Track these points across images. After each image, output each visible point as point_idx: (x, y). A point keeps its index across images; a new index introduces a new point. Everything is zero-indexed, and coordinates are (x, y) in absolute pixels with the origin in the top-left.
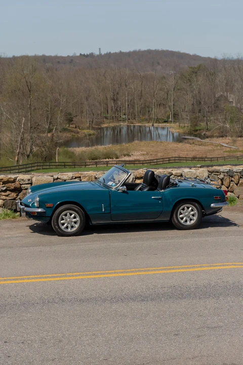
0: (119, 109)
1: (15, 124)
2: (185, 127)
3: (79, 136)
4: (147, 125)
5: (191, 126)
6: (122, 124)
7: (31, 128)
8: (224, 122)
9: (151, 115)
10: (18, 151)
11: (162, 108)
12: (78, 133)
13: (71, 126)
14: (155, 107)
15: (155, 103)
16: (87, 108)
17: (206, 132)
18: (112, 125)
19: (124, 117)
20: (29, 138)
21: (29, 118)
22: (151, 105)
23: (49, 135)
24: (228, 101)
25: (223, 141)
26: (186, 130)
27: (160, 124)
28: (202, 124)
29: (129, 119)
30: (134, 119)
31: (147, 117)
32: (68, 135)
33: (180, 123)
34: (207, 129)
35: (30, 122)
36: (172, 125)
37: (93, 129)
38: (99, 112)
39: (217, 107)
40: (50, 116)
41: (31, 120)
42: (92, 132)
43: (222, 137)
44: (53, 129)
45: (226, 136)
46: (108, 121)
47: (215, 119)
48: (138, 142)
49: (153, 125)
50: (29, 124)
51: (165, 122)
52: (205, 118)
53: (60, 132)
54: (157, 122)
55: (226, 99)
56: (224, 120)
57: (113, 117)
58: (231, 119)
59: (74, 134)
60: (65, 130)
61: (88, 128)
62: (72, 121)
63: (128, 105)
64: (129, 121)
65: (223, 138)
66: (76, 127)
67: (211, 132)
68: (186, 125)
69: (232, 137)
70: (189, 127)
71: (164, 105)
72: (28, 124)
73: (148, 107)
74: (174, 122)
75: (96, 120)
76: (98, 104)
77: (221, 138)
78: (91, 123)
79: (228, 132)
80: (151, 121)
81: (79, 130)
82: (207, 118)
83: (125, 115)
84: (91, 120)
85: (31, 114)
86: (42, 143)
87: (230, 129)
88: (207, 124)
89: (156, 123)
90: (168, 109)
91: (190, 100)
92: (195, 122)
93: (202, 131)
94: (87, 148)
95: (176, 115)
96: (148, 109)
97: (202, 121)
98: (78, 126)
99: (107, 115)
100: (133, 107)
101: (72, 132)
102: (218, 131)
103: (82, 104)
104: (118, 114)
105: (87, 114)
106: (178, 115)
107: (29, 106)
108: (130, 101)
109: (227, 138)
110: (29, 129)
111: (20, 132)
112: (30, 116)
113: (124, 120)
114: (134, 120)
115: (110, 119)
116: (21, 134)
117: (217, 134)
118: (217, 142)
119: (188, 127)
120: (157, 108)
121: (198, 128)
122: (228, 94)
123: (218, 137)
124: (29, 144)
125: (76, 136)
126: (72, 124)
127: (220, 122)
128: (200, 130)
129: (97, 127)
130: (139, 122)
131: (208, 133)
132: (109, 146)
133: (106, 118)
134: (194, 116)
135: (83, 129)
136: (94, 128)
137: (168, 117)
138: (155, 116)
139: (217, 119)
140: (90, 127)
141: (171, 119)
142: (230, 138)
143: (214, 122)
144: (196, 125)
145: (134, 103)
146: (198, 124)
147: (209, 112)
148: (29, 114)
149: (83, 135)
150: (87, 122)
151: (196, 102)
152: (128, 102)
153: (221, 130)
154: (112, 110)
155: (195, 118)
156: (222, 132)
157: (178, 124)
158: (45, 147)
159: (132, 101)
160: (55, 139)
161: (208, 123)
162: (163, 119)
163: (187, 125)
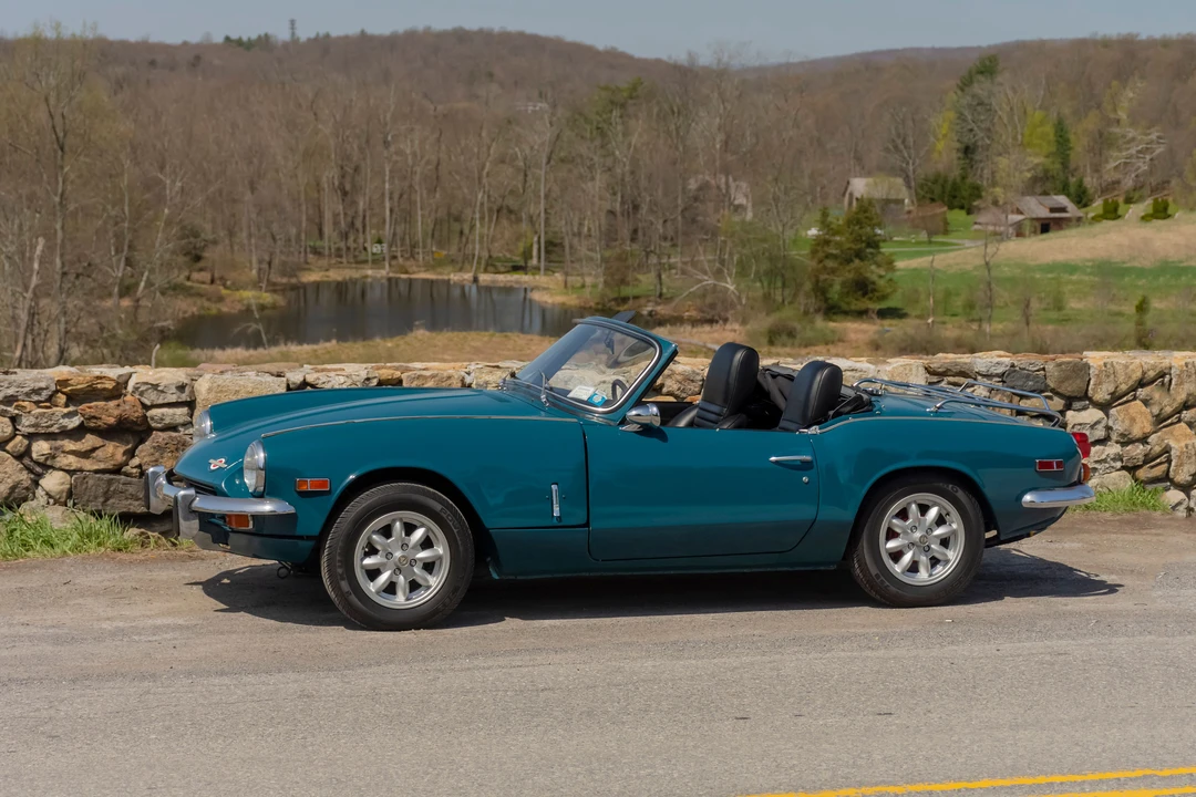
0: (358, 224)
1: (8, 258)
2: (583, 286)
3: (225, 309)
4: (455, 277)
5: (605, 282)
6: (370, 272)
7: (64, 274)
8: (718, 274)
9: (470, 246)
10: (18, 354)
11: (505, 222)
12: (221, 299)
13: (195, 276)
14: (482, 218)
15: (482, 204)
16: (254, 216)
17: (657, 304)
18: (335, 275)
19: (376, 249)
20: (55, 310)
21: (59, 241)
22: (468, 211)
23: (126, 303)
24: (731, 204)
25: (716, 335)
26: (589, 297)
27: (501, 277)
28: (640, 277)
29: (395, 257)
30: (412, 256)
31: (453, 250)
32: (186, 307)
33: (567, 274)
34: (661, 295)
35: (62, 256)
36: (541, 279)
37: (273, 288)
38: (293, 231)
39: (694, 221)
40: (129, 236)
41: (63, 246)
42: (267, 298)
43: (711, 321)
44: (137, 285)
45: (726, 320)
46: (324, 262)
47: (685, 263)
48: (427, 333)
49: (476, 280)
50: (58, 261)
51: (516, 269)
52: (653, 260)
53: (163, 294)
54: (490, 269)
55: (724, 198)
56: (717, 265)
57: (339, 249)
58: (740, 262)
59: (207, 304)
60: (176, 289)
61: (256, 285)
62: (198, 258)
63: (391, 211)
64: (394, 262)
65: (716, 327)
66: (212, 282)
67: (673, 304)
68: (589, 280)
69: (744, 322)
70: (601, 286)
71: (510, 211)
72: (52, 263)
73: (458, 219)
74: (547, 269)
75: (283, 258)
76: (287, 205)
77: (707, 328)
78: (265, 266)
79: (733, 306)
80: (467, 266)
81: (224, 292)
82: (659, 257)
83: (380, 242)
84: (267, 258)
85: (63, 228)
86: (102, 329)
87: (739, 298)
88: (659, 276)
89: (486, 271)
90: (524, 226)
91: (601, 198)
92: (618, 273)
93: (642, 301)
94: (252, 352)
95: (555, 245)
96: (456, 227)
97: (642, 267)
98: (222, 278)
99: (319, 243)
100: (407, 217)
101: (200, 295)
102: (698, 302)
103: (234, 201)
104: (355, 241)
105: (250, 236)
106: (561, 245)
107: (57, 199)
108: (396, 196)
109: (728, 327)
110: (58, 277)
111: (26, 288)
112: (60, 234)
113: (377, 261)
114: (411, 262)
115: (330, 255)
116: (29, 295)
117: (694, 313)
118: (695, 340)
119: (594, 286)
120: (490, 221)
121: (627, 291)
122: (731, 179)
123: (695, 322)
124: (56, 332)
125: (214, 312)
126: (201, 270)
127: (705, 273)
128: (636, 298)
129: (284, 280)
130: (429, 267)
131: (662, 310)
132: (328, 345)
133: (317, 252)
134: (618, 250)
135: (236, 287)
136: (274, 284)
137: (527, 255)
138: (482, 248)
139: (694, 264)
140: (260, 281)
141: (534, 261)
142: (736, 326)
143: (684, 272)
144: (623, 282)
145: (412, 203)
146: (629, 278)
147: (665, 239)
148: (58, 226)
149: (239, 307)
150: (251, 262)
151: (623, 203)
152: (391, 198)
153: (709, 300)
154: (336, 224)
155: (622, 258)
156: (712, 306)
157: (559, 276)
158: (112, 342)
159: (405, 196)
160: (143, 317)
161: (663, 277)
162: (510, 260)
163: (592, 282)
